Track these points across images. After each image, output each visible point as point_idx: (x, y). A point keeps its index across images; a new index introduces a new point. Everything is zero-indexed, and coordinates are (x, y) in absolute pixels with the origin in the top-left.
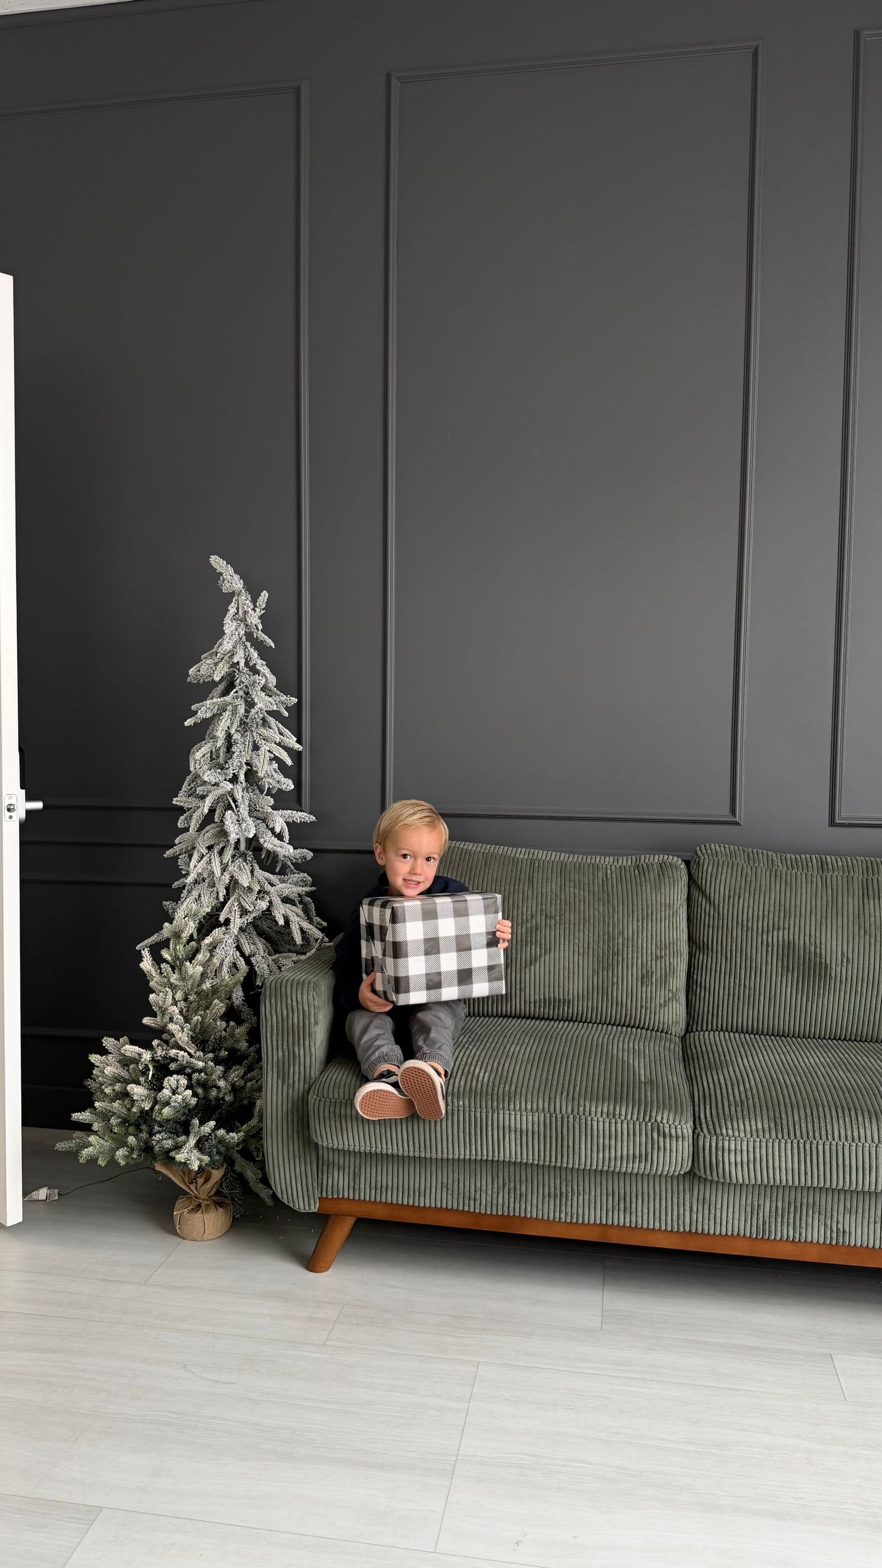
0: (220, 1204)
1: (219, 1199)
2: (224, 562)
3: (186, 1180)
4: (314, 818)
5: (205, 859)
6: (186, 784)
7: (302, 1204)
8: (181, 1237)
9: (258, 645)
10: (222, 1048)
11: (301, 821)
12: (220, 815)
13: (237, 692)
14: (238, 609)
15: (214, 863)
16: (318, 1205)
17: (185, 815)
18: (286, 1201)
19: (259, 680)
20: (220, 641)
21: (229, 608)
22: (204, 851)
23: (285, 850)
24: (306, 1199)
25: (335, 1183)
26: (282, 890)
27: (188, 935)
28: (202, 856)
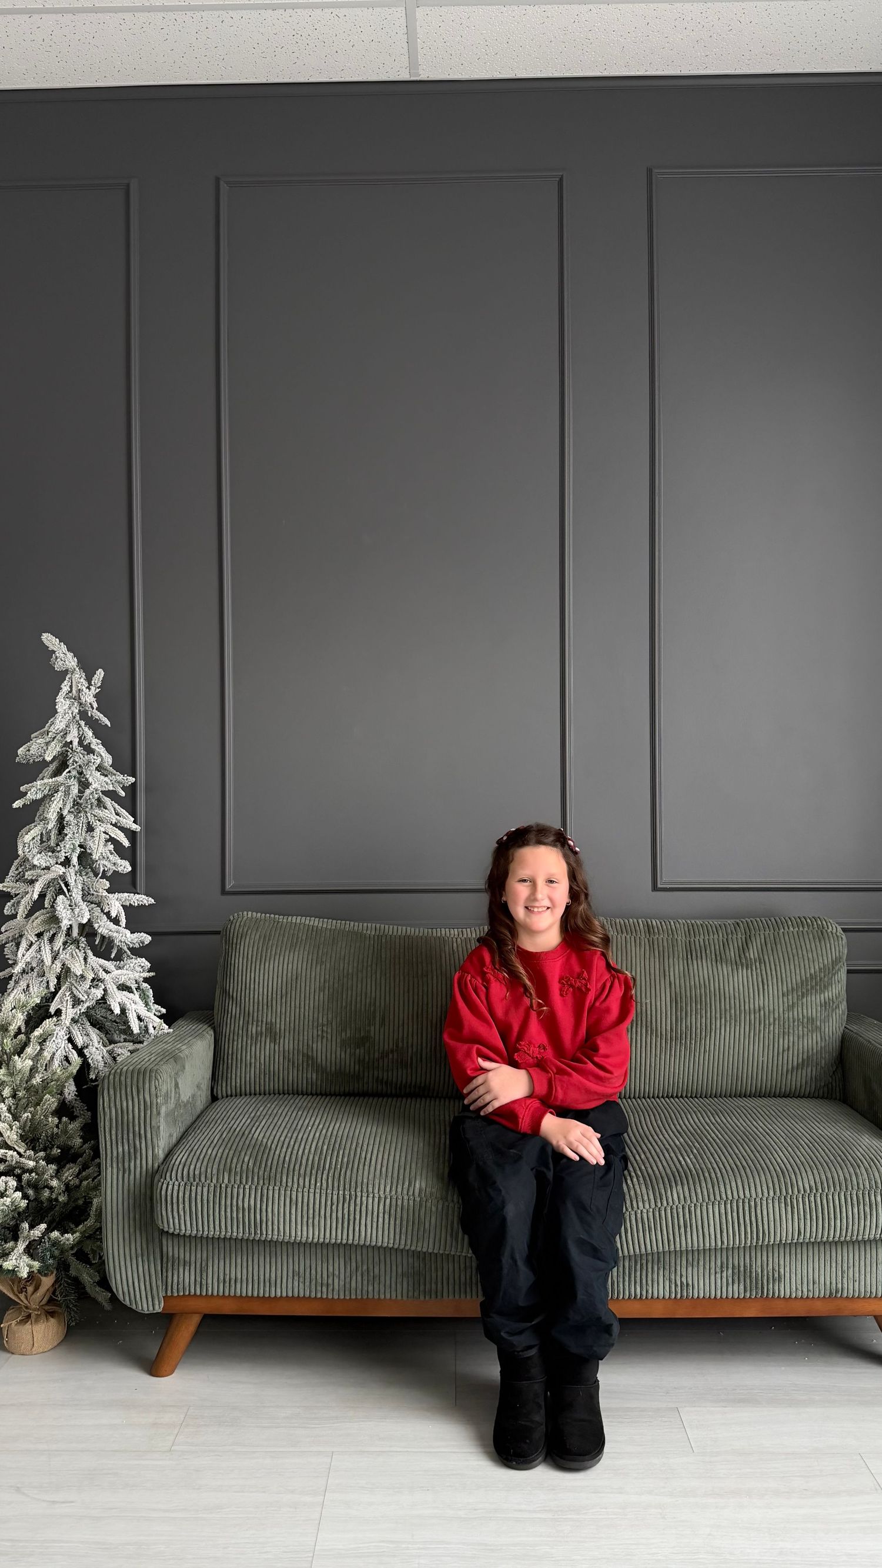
0: (52, 1314)
1: (51, 1308)
2: (57, 640)
3: (15, 1289)
4: (153, 900)
5: (35, 947)
6: (13, 868)
7: (145, 1306)
8: (9, 1352)
9: (93, 723)
10: (53, 1146)
11: (139, 904)
12: (51, 901)
13: (69, 772)
14: (71, 687)
15: (44, 951)
16: (163, 1304)
17: (12, 901)
18: (127, 1303)
19: (94, 759)
20: (52, 720)
21: (62, 686)
22: (34, 939)
23: (121, 935)
24: (150, 1299)
25: (181, 1280)
26: (118, 977)
27: (16, 1027)
28: (31, 944)
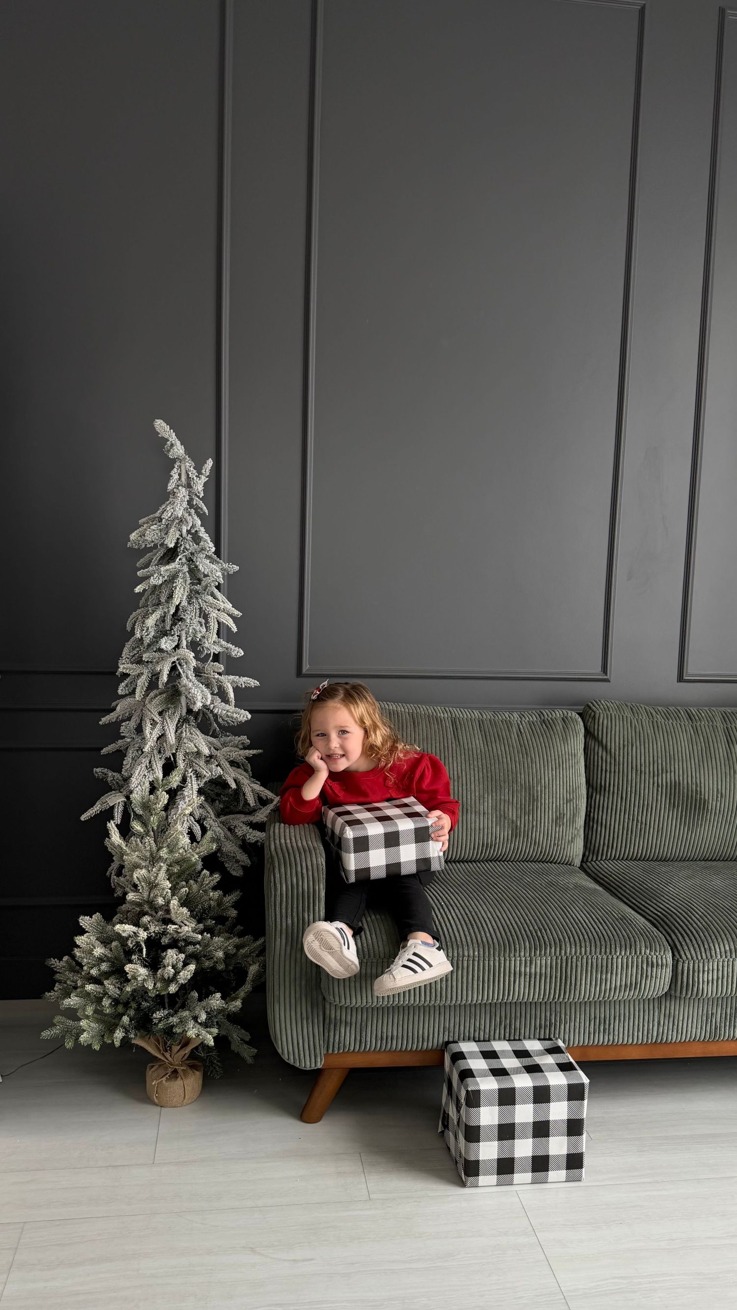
0: (193, 1067)
2: (165, 426)
3: (160, 1047)
4: (258, 683)
6: (126, 651)
7: (308, 1063)
8: (157, 1105)
11: (245, 686)
13: (180, 559)
16: (322, 1061)
17: (128, 681)
18: (291, 1062)
20: (165, 503)
21: (172, 473)
24: (312, 1058)
25: (342, 1039)
26: (229, 754)
27: (163, 806)
